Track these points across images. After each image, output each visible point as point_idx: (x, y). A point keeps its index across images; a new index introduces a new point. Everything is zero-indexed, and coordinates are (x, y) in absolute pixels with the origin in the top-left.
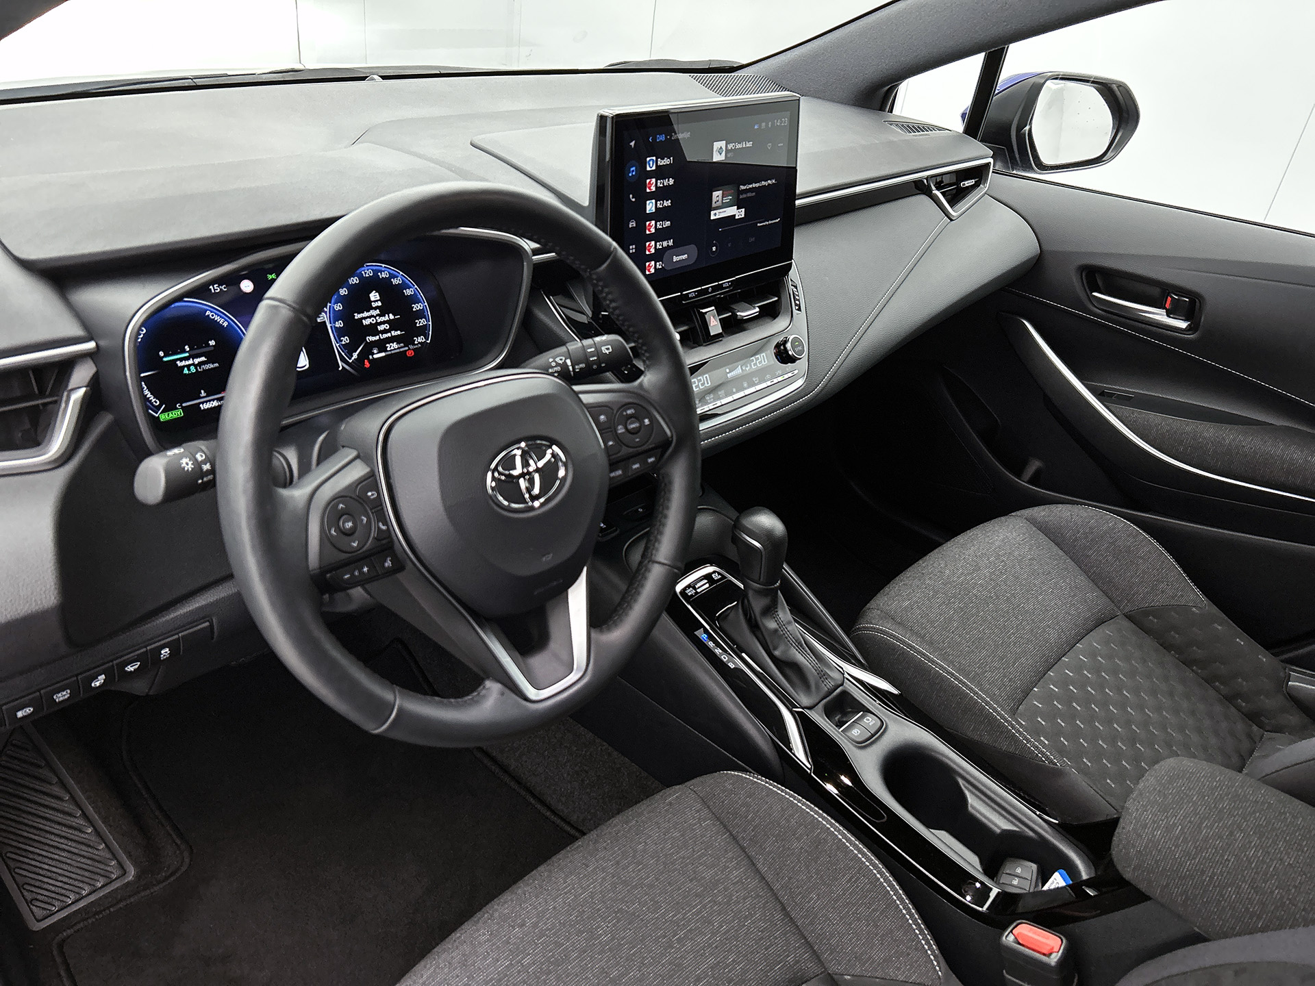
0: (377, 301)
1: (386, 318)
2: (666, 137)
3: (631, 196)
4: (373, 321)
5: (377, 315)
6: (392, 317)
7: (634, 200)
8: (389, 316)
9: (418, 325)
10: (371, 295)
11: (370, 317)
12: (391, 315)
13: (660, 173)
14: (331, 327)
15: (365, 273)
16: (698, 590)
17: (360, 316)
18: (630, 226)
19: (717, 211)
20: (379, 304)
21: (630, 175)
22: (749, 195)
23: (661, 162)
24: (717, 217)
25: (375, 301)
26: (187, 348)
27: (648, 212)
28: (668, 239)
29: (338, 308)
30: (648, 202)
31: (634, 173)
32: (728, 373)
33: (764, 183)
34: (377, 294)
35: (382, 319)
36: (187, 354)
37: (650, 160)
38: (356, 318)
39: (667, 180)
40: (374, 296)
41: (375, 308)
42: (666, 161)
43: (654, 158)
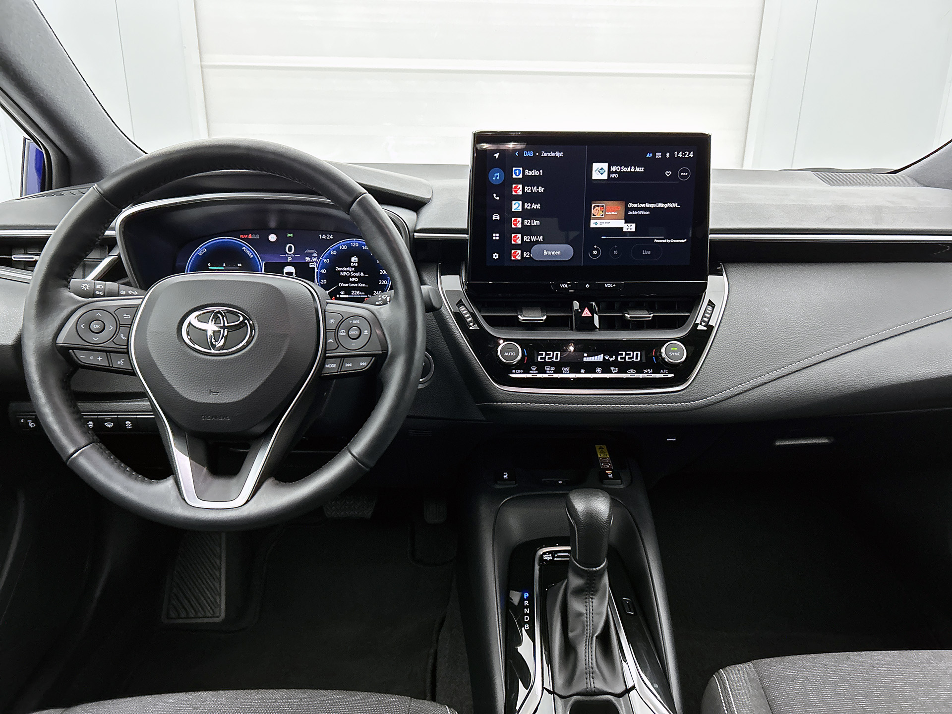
0: (355, 263)
1: (358, 274)
2: (534, 154)
3: (495, 195)
4: (347, 274)
5: (352, 271)
6: (362, 274)
7: (498, 198)
8: (360, 274)
9: (380, 284)
10: (352, 258)
11: (346, 271)
12: (362, 273)
13: (526, 181)
14: (317, 272)
15: (353, 245)
16: (555, 559)
17: (339, 269)
18: (494, 218)
19: (598, 221)
20: (357, 265)
21: (494, 179)
22: (642, 213)
23: (528, 173)
24: (598, 226)
25: (353, 263)
26: (224, 265)
27: (513, 210)
28: (537, 235)
29: (327, 261)
30: (514, 202)
31: (498, 178)
32: (585, 357)
33: (661, 205)
34: (357, 258)
35: (355, 274)
36: (223, 268)
37: (516, 170)
38: (336, 270)
39: (536, 187)
40: (354, 259)
41: (352, 267)
42: (535, 173)
43: (521, 169)
